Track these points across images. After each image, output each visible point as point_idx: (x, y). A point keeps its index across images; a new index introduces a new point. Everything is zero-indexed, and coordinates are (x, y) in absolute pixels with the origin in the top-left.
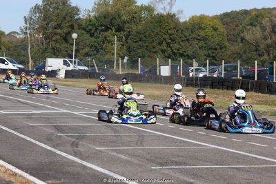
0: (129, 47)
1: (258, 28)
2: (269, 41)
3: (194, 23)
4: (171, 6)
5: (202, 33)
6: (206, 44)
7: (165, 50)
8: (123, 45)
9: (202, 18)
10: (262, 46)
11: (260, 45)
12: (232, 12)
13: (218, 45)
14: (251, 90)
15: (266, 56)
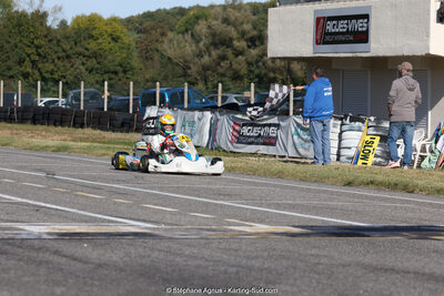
1: (188, 37)
2: (206, 59)
3: (79, 29)
5: (92, 45)
6: (99, 63)
7: (28, 73)
9: (93, 19)
10: (194, 70)
11: (192, 66)
13: (121, 65)
14: (88, 126)
15: (201, 86)
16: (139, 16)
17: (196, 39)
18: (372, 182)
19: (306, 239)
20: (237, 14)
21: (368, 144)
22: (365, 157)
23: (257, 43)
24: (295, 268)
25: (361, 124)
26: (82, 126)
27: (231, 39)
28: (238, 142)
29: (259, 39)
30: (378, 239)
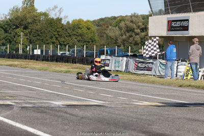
0: (31, 40)
1: (117, 28)
2: (124, 37)
3: (74, 25)
4: (60, 13)
5: (80, 31)
6: (82, 38)
7: (54, 42)
8: (27, 39)
9: (80, 21)
10: (119, 41)
11: (118, 39)
12: (106, 18)
13: (91, 39)
14: (78, 62)
15: (122, 47)
16: (98, 20)
17: (120, 29)
18: (190, 86)
19: (164, 108)
20: (136, 19)
21: (188, 70)
22: (187, 76)
23: (144, 31)
24: (159, 119)
25: (185, 63)
26: (75, 63)
27: (134, 29)
28: (137, 70)
29: (145, 29)
30: (192, 108)
